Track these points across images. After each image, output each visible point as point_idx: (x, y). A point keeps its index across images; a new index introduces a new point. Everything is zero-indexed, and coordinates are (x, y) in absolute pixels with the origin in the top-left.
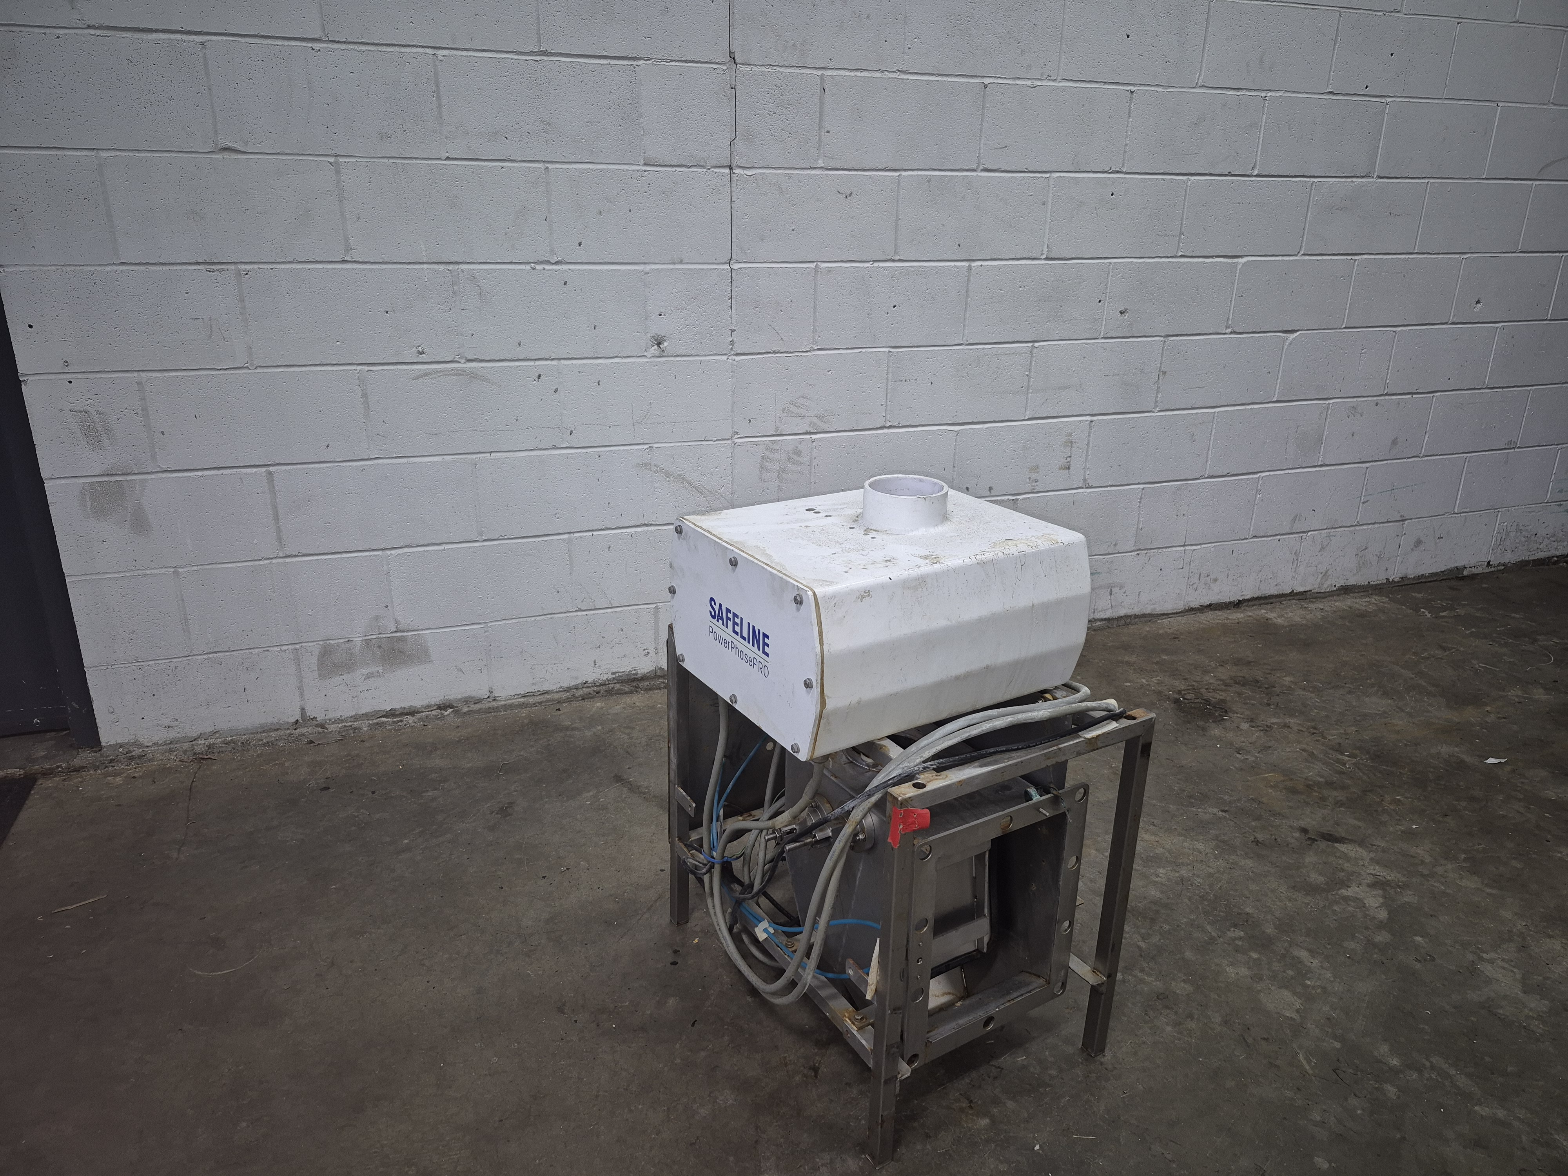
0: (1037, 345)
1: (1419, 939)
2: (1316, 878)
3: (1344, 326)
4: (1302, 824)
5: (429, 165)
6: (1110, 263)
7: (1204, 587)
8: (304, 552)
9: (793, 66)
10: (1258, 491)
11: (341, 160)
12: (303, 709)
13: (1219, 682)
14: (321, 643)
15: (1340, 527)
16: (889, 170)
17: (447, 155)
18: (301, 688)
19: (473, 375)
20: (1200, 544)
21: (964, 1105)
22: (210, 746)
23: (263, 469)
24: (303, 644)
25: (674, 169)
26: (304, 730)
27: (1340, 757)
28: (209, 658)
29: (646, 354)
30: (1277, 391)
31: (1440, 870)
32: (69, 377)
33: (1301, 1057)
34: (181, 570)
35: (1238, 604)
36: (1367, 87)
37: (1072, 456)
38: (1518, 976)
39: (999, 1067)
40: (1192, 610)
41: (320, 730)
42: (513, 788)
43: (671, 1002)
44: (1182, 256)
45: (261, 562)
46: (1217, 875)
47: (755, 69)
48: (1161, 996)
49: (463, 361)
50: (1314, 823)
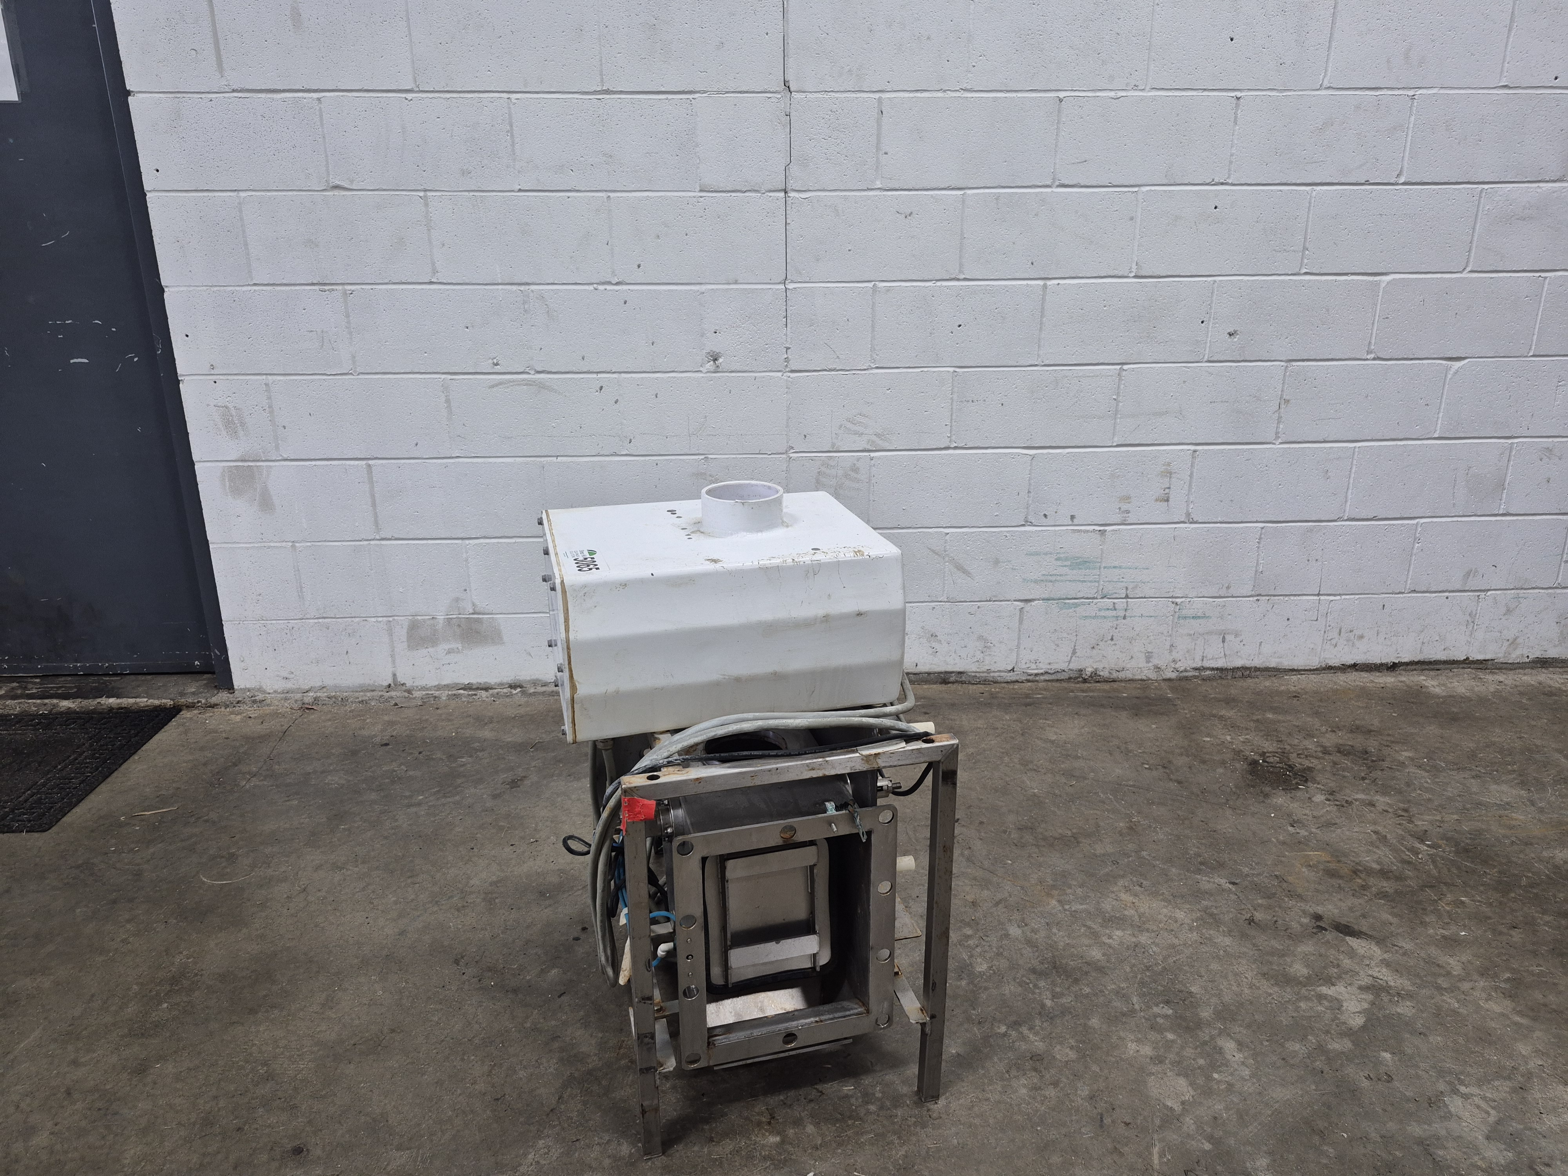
0: (1125, 367)
1: (1387, 1056)
2: (1299, 969)
3: (1531, 354)
4: (1320, 910)
5: (504, 197)
6: (1215, 281)
7: (1345, 643)
8: (396, 536)
9: (849, 91)
10: (1417, 540)
11: (429, 194)
12: (394, 675)
13: (1319, 749)
14: (410, 618)
15: (1534, 588)
16: (953, 189)
17: (520, 187)
18: (392, 656)
19: (542, 386)
20: (1340, 595)
21: (764, 1119)
22: (315, 699)
23: (364, 462)
24: (396, 618)
25: (729, 194)
26: (393, 694)
27: (1418, 845)
28: (319, 622)
29: (701, 369)
30: (1439, 426)
31: (1466, 986)
32: (214, 378)
33: (1156, 1150)
34: (297, 545)
35: (1393, 667)
36: (1556, 78)
37: (1172, 487)
38: (1491, 1119)
39: (821, 1092)
40: (1329, 668)
41: (406, 695)
42: (533, 764)
43: (554, 972)
44: (1306, 273)
45: (361, 543)
46: (1181, 948)
47: (809, 95)
48: (1036, 1057)
49: (533, 372)
50: (1336, 911)
